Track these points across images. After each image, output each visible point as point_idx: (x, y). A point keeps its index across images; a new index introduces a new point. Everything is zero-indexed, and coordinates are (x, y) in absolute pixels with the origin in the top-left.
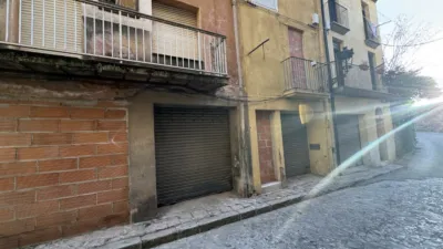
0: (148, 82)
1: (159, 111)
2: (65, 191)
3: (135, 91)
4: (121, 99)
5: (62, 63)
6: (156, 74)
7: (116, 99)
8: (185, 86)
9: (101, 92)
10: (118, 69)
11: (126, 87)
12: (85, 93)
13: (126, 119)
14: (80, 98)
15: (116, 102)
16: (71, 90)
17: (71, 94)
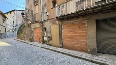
0: (93, 13)
1: (98, 22)
2: (74, 41)
3: (89, 17)
4: (85, 20)
5: (72, 15)
6: (96, 9)
7: (84, 20)
8: (111, 9)
9: (80, 19)
10: (83, 12)
11: (87, 16)
12: (77, 20)
13: (86, 25)
14: (76, 22)
15: (84, 21)
16: (74, 20)
17: (74, 21)
